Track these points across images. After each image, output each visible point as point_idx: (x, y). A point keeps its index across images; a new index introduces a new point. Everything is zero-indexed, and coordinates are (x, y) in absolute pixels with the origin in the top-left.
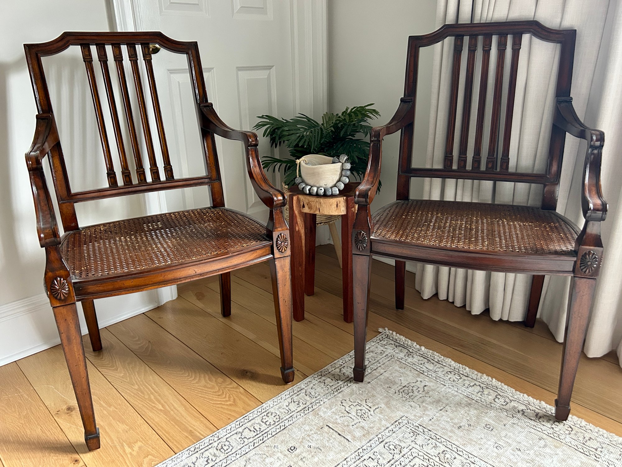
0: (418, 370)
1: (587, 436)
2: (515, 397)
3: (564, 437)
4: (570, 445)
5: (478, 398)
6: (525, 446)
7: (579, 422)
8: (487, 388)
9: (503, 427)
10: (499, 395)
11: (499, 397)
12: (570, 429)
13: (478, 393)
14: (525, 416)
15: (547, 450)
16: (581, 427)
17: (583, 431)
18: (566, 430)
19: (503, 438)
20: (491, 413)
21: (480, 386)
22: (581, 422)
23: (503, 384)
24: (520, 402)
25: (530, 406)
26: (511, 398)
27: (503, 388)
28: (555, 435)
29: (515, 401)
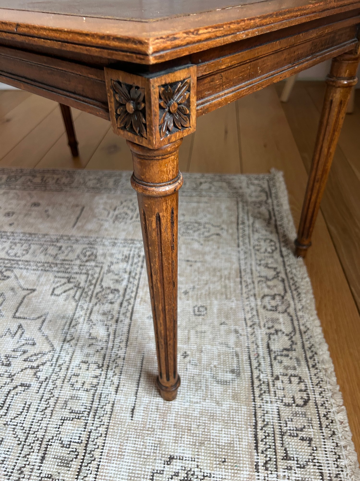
0: (240, 219)
1: (311, 432)
2: (300, 314)
3: (268, 400)
4: (259, 414)
5: (249, 281)
6: (200, 360)
7: (334, 409)
8: (283, 281)
9: (216, 323)
10: (283, 297)
11: (278, 298)
12: (301, 402)
13: (260, 276)
14: (270, 338)
15: (217, 389)
16: (325, 416)
17: (316, 422)
18: (293, 398)
19: (192, 332)
20: (232, 302)
21: (278, 273)
22: (338, 413)
23: (311, 291)
24: (296, 323)
25: (298, 335)
26: (291, 310)
27: (303, 295)
28: (264, 387)
29: (291, 316)
